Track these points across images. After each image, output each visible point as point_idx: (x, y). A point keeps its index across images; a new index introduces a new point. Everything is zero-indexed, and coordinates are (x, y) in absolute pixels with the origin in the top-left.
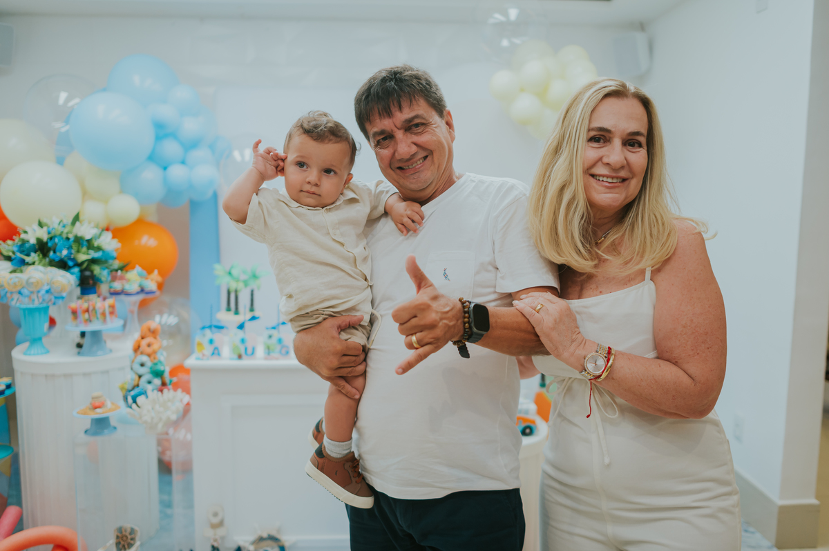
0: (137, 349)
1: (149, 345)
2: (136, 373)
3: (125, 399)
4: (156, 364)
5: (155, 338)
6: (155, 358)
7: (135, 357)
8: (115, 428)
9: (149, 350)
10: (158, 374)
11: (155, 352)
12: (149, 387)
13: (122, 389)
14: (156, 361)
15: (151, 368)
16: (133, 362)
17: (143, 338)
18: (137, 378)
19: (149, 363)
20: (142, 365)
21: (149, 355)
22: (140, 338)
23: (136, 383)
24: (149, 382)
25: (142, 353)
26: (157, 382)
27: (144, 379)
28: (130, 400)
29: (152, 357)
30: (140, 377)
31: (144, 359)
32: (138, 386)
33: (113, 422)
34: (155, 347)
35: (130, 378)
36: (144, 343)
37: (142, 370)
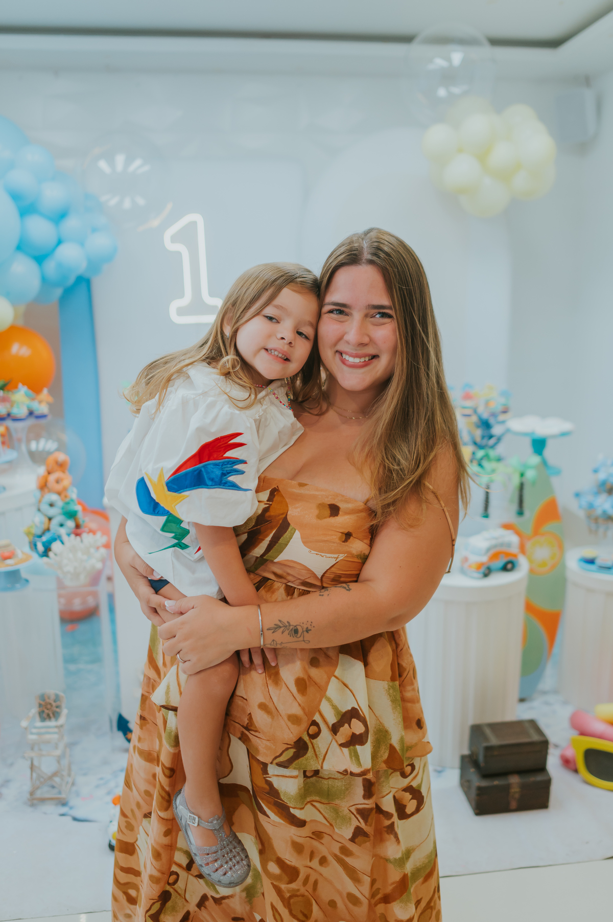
0: (43, 486)
1: (57, 481)
2: (45, 515)
3: (34, 546)
4: (67, 503)
5: (64, 472)
6: (66, 497)
7: (42, 496)
8: (27, 581)
9: (59, 487)
10: (72, 515)
11: (65, 489)
12: (63, 531)
13: (28, 534)
14: (67, 500)
15: (63, 508)
16: (40, 501)
17: (49, 473)
18: (47, 520)
19: (60, 503)
20: (51, 505)
21: (59, 493)
22: (46, 473)
23: (46, 527)
24: (61, 525)
25: (50, 491)
26: (71, 524)
27: (55, 522)
28: (41, 548)
29: (63, 495)
30: (50, 519)
31: (54, 497)
32: (48, 530)
33: (24, 575)
34: (66, 483)
35: (39, 520)
36: (52, 478)
37: (52, 512)
